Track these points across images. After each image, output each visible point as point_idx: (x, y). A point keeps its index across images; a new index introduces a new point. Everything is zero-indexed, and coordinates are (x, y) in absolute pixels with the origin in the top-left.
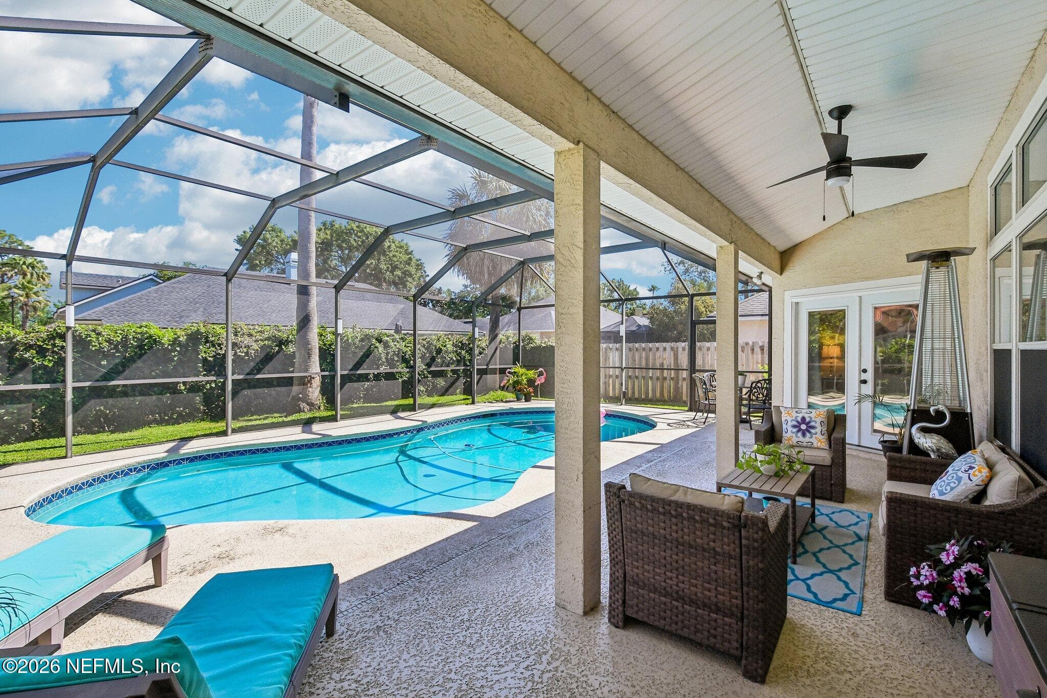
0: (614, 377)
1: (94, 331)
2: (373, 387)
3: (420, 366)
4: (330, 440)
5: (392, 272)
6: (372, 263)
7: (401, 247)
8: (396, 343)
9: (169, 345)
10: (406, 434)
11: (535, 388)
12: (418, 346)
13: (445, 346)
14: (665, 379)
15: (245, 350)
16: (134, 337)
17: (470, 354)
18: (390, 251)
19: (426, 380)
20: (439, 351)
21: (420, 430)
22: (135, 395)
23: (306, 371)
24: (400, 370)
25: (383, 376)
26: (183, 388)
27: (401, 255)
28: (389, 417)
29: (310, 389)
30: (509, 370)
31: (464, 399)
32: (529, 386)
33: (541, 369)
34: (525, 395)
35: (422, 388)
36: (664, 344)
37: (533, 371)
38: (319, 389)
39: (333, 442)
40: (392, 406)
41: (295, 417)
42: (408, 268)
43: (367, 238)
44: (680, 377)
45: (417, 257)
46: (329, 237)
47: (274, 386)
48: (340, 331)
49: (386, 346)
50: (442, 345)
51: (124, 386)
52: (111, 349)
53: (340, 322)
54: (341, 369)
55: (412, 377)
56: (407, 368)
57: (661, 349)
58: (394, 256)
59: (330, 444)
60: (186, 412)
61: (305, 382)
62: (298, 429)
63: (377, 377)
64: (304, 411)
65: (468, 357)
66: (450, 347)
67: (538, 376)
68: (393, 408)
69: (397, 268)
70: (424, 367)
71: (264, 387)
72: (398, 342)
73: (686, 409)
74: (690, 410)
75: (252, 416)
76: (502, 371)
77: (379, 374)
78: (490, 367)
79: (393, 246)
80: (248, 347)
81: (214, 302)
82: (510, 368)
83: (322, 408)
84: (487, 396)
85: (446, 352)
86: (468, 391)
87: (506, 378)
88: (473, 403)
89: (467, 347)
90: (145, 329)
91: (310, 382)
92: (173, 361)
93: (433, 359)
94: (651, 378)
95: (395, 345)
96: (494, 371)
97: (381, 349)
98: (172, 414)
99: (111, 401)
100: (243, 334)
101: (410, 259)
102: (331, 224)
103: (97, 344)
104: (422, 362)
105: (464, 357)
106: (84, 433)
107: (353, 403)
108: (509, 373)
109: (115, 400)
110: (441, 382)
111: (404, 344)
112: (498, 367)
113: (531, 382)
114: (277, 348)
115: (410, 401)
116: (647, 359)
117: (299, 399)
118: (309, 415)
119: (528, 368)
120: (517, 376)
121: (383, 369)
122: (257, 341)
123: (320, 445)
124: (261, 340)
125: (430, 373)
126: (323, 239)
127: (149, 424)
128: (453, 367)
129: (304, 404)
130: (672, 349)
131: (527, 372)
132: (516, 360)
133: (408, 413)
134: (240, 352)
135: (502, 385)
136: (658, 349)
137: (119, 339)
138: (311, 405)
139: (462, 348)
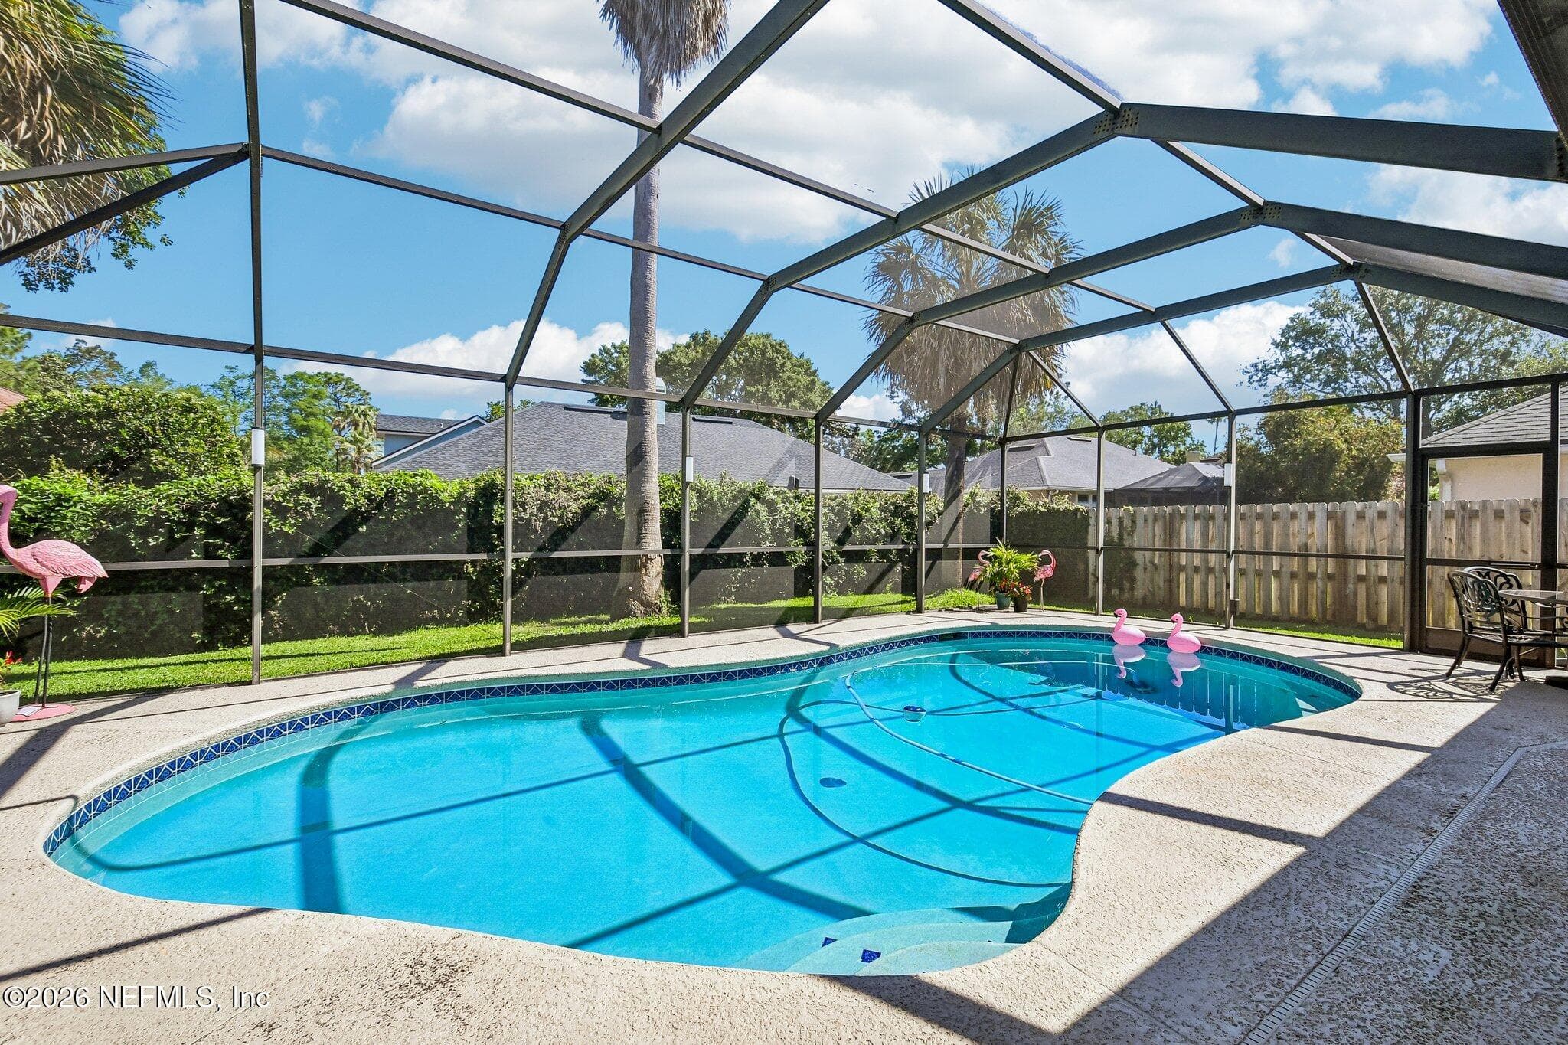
0: (1190, 571)
1: (350, 481)
2: (749, 576)
3: (826, 542)
4: (663, 675)
5: (786, 402)
6: (758, 390)
7: (800, 365)
8: (787, 505)
9: (451, 503)
10: (799, 669)
11: (1036, 587)
12: (823, 511)
13: (867, 510)
14: (1312, 576)
15: (559, 513)
16: (403, 492)
17: (911, 525)
18: (784, 372)
19: (835, 566)
20: (857, 519)
21: (825, 661)
22: (404, 580)
23: (640, 548)
24: (792, 548)
25: (766, 559)
26: (471, 570)
27: (799, 377)
28: (771, 632)
29: (645, 578)
30: (984, 552)
31: (903, 602)
32: (1023, 583)
33: (1045, 552)
34: (1015, 600)
35: (829, 581)
36: (1310, 506)
37: (1029, 556)
38: (660, 577)
39: (669, 678)
40: (779, 608)
41: (619, 625)
42: (810, 396)
43: (752, 353)
44: (1351, 574)
45: (823, 379)
46: (700, 356)
47: (600, 571)
48: (690, 477)
49: (772, 507)
50: (862, 509)
51: (392, 564)
52: (373, 509)
53: (690, 461)
54: (692, 546)
55: (813, 561)
56: (804, 545)
57: (1303, 516)
58: (790, 379)
59: (664, 682)
60: (475, 608)
61: (639, 565)
62: (619, 648)
63: (757, 559)
64: (635, 616)
65: (905, 529)
66: (876, 512)
67: (1041, 564)
68: (780, 613)
69: (795, 397)
70: (832, 544)
71: (587, 572)
72: (791, 503)
73: (1400, 645)
74: (1413, 648)
75: (569, 616)
76: (971, 554)
77: (760, 555)
78: (950, 546)
79: (788, 364)
80: (563, 507)
81: (545, 449)
82: (986, 549)
83: (665, 611)
84: (941, 599)
85: (869, 520)
86: (910, 586)
87: (978, 566)
88: (919, 610)
89: (904, 513)
90: (419, 479)
91: (645, 565)
92: (458, 528)
93: (847, 532)
94: (1277, 574)
95: (787, 508)
96: (953, 555)
97: (763, 513)
98: (457, 610)
99: (373, 587)
100: (558, 488)
101: (813, 383)
102: (703, 337)
103: (352, 501)
104: (830, 536)
105: (899, 529)
106: (338, 634)
107: (719, 601)
108: (985, 557)
109: (379, 585)
110: (860, 571)
111: (801, 505)
112: (961, 546)
113: (1026, 576)
114: (605, 511)
115: (807, 602)
116: (1267, 537)
117: (629, 594)
118: (643, 622)
119: (1022, 548)
120: (1000, 564)
121: (768, 547)
122: (577, 499)
123: (646, 683)
124: (584, 498)
125: (844, 554)
126: (693, 360)
127: (424, 623)
128: (880, 546)
129: (636, 603)
130: (1330, 516)
131: (1018, 557)
132: (995, 533)
133: (805, 627)
134: (552, 515)
135: (971, 579)
136: (1294, 516)
137: (382, 493)
138: (646, 604)
139: (895, 514)
